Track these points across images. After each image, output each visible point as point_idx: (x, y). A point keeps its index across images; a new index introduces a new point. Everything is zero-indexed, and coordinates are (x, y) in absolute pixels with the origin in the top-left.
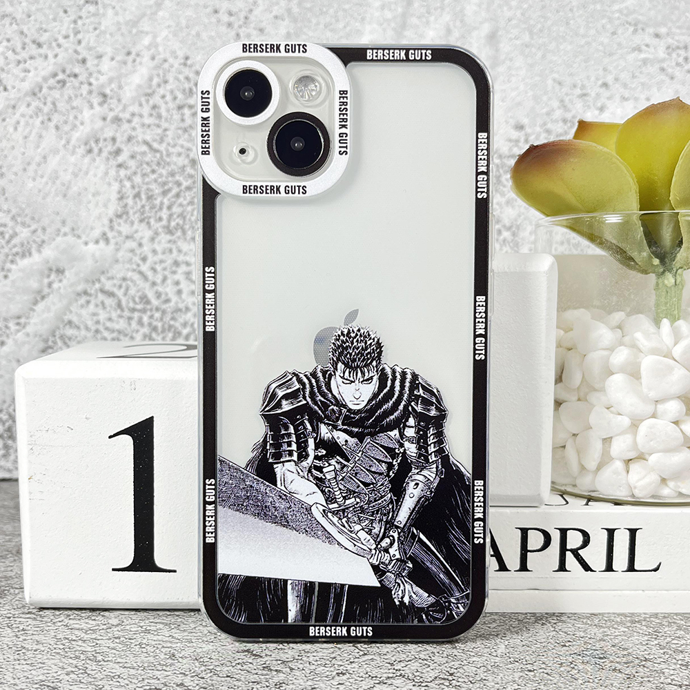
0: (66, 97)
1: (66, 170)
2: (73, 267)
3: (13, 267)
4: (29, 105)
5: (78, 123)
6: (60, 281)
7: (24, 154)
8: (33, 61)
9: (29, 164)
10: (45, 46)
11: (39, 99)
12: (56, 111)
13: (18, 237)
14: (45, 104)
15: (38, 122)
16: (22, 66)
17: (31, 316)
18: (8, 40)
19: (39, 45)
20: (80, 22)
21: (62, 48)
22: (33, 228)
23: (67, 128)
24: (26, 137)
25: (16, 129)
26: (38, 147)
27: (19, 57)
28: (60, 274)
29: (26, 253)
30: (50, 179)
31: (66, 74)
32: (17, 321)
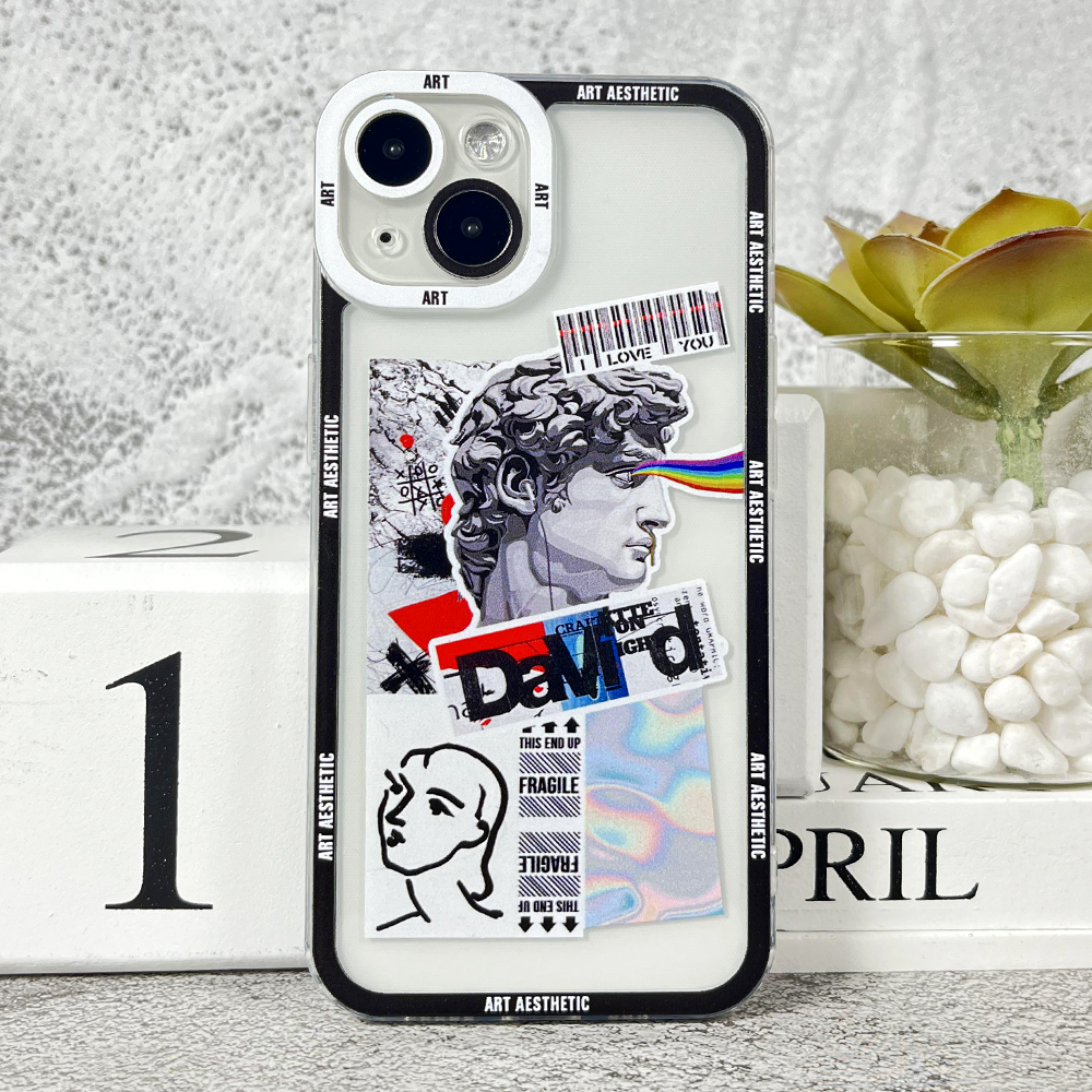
0: (280, 144)
1: (272, 253)
2: (276, 401)
3: (180, 401)
4: (221, 156)
5: (296, 182)
6: (255, 423)
7: (209, 228)
8: (232, 93)
9: (215, 242)
10: (252, 73)
11: (239, 146)
12: (263, 165)
13: (190, 355)
14: (247, 154)
15: (234, 181)
16: (214, 99)
17: (203, 480)
18: (197, 63)
19: (243, 70)
20: (307, 38)
21: (278, 75)
22: (216, 339)
23: (278, 190)
24: (213, 203)
25: (199, 191)
26: (232, 217)
27: (211, 87)
28: (255, 414)
29: (201, 379)
30: (247, 265)
31: (282, 112)
32: (178, 488)
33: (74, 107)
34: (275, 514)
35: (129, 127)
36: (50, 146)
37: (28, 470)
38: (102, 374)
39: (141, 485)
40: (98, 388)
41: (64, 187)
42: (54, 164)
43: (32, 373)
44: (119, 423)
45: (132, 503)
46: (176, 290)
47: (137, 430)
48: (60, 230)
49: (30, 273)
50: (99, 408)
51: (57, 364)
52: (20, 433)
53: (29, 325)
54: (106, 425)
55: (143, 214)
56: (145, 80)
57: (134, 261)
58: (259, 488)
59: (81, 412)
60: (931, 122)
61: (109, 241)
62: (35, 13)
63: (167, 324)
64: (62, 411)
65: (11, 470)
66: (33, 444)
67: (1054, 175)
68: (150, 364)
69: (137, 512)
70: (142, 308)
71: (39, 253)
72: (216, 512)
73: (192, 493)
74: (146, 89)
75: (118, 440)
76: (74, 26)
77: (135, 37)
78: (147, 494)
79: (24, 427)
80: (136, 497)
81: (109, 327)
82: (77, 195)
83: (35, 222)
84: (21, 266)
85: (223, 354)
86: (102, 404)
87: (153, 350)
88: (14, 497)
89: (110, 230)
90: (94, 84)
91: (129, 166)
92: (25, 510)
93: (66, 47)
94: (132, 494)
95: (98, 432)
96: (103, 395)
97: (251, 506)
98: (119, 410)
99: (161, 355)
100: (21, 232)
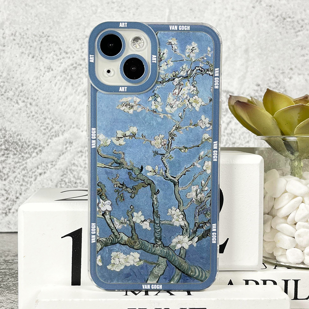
0: (77, 73)
1: (75, 102)
2: (76, 141)
3: (51, 141)
4: (61, 76)
5: (81, 83)
6: (71, 147)
7: (58, 95)
8: (64, 59)
9: (60, 99)
10: (69, 54)
11: (66, 74)
12: (72, 78)
13: (54, 129)
14: (68, 76)
15: (64, 83)
16: (59, 61)
17: (58, 161)
18: (54, 51)
19: (67, 53)
20: (83, 45)
21: (76, 55)
22: (61, 125)
23: (76, 85)
24: (59, 89)
25: (55, 86)
26: (64, 92)
27: (58, 58)
28: (71, 144)
29: (57, 135)
30: (68, 105)
31: (77, 64)
32: (51, 163)
33: (22, 63)
34: (76, 170)
35: (37, 68)
36: (16, 73)
37: (13, 158)
38: (31, 133)
39: (42, 162)
40: (30, 137)
41: (20, 84)
42: (17, 79)
43: (13, 134)
44: (36, 146)
45: (40, 167)
46: (50, 112)
47: (41, 148)
48: (19, 96)
49: (12, 107)
50: (31, 143)
51: (20, 131)
52: (10, 149)
53: (12, 121)
54: (33, 147)
55: (41, 92)
56: (41, 56)
57: (39, 104)
58: (72, 163)
59: (26, 144)
60: (247, 67)
61: (33, 99)
62: (12, 38)
63: (48, 121)
64: (21, 143)
65: (8, 158)
66: (14, 152)
67: (279, 81)
68: (43, 131)
69: (41, 169)
70: (41, 116)
71: (14, 102)
72: (61, 169)
73: (55, 164)
74: (41, 58)
75: (35, 151)
76: (22, 41)
77: (38, 44)
78: (43, 165)
79: (11, 147)
80: (41, 166)
81: (33, 121)
82: (24, 87)
83: (13, 94)
84: (9, 106)
85: (62, 129)
86: (31, 141)
87: (44, 127)
88: (10, 165)
89: (33, 96)
90: (27, 57)
91: (37, 79)
92: (12, 169)
93: (20, 47)
94: (40, 165)
95: (31, 149)
96: (32, 139)
97: (70, 168)
98: (36, 143)
99: (47, 129)
100: (9, 97)
